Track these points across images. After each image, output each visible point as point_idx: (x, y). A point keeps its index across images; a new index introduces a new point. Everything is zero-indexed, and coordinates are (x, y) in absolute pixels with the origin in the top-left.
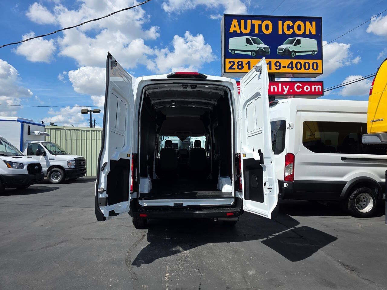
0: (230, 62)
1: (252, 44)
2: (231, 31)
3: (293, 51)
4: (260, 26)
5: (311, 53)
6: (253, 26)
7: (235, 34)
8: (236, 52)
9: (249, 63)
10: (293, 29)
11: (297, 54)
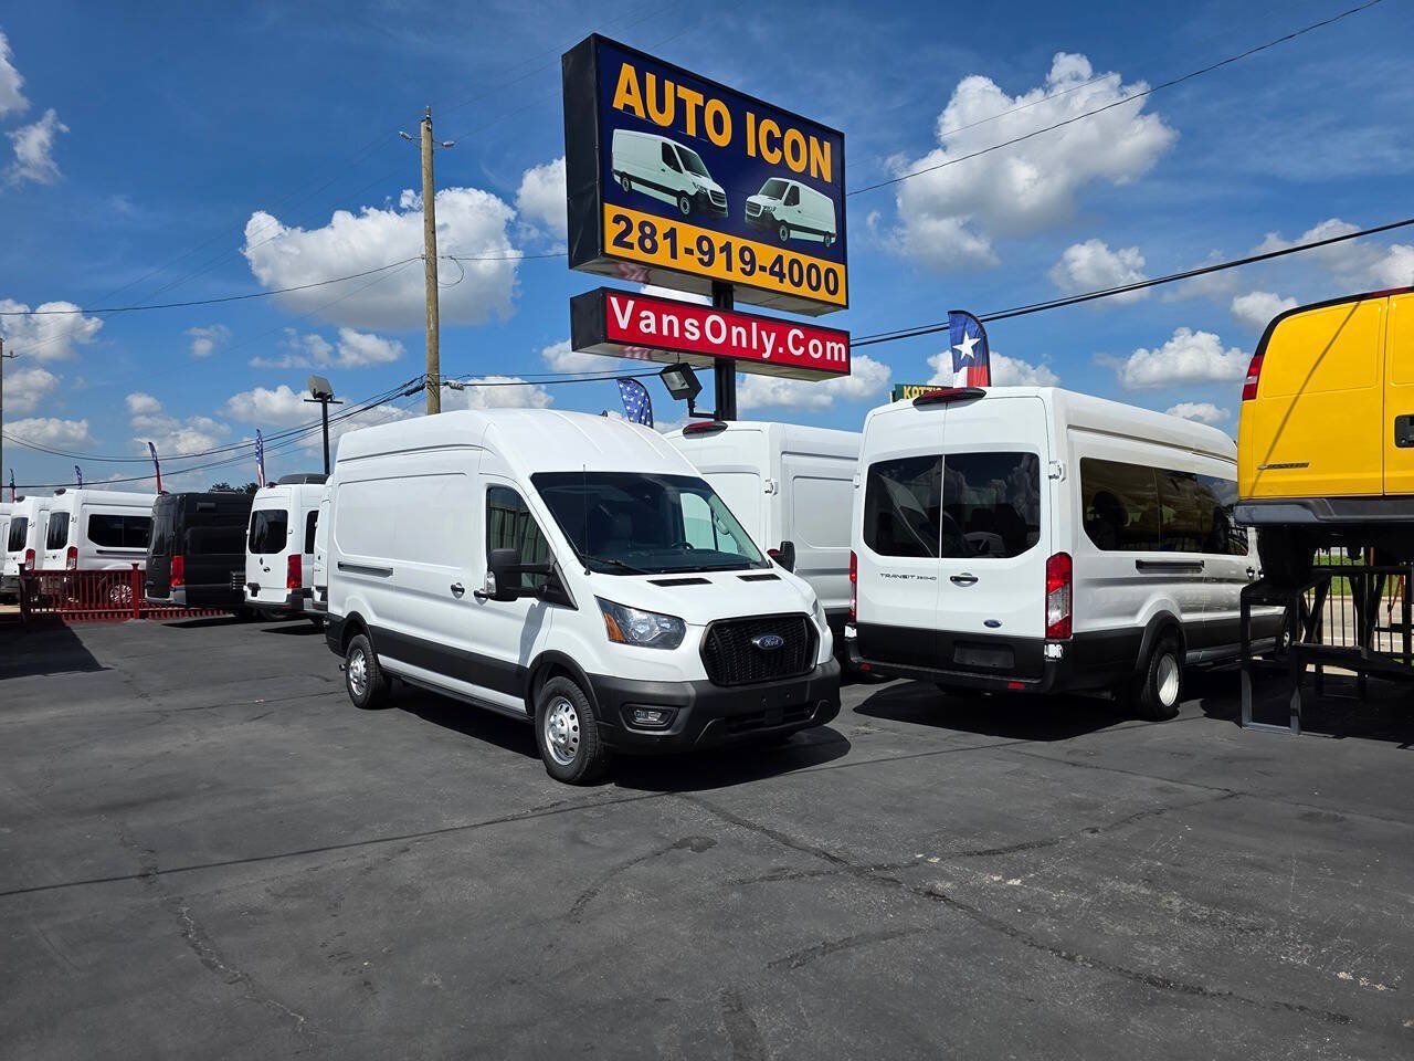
0: (617, 219)
1: (680, 171)
2: (618, 104)
3: (783, 222)
4: (700, 111)
5: (820, 239)
6: (680, 105)
7: (629, 121)
8: (636, 186)
9: (671, 234)
10: (782, 150)
11: (795, 234)
